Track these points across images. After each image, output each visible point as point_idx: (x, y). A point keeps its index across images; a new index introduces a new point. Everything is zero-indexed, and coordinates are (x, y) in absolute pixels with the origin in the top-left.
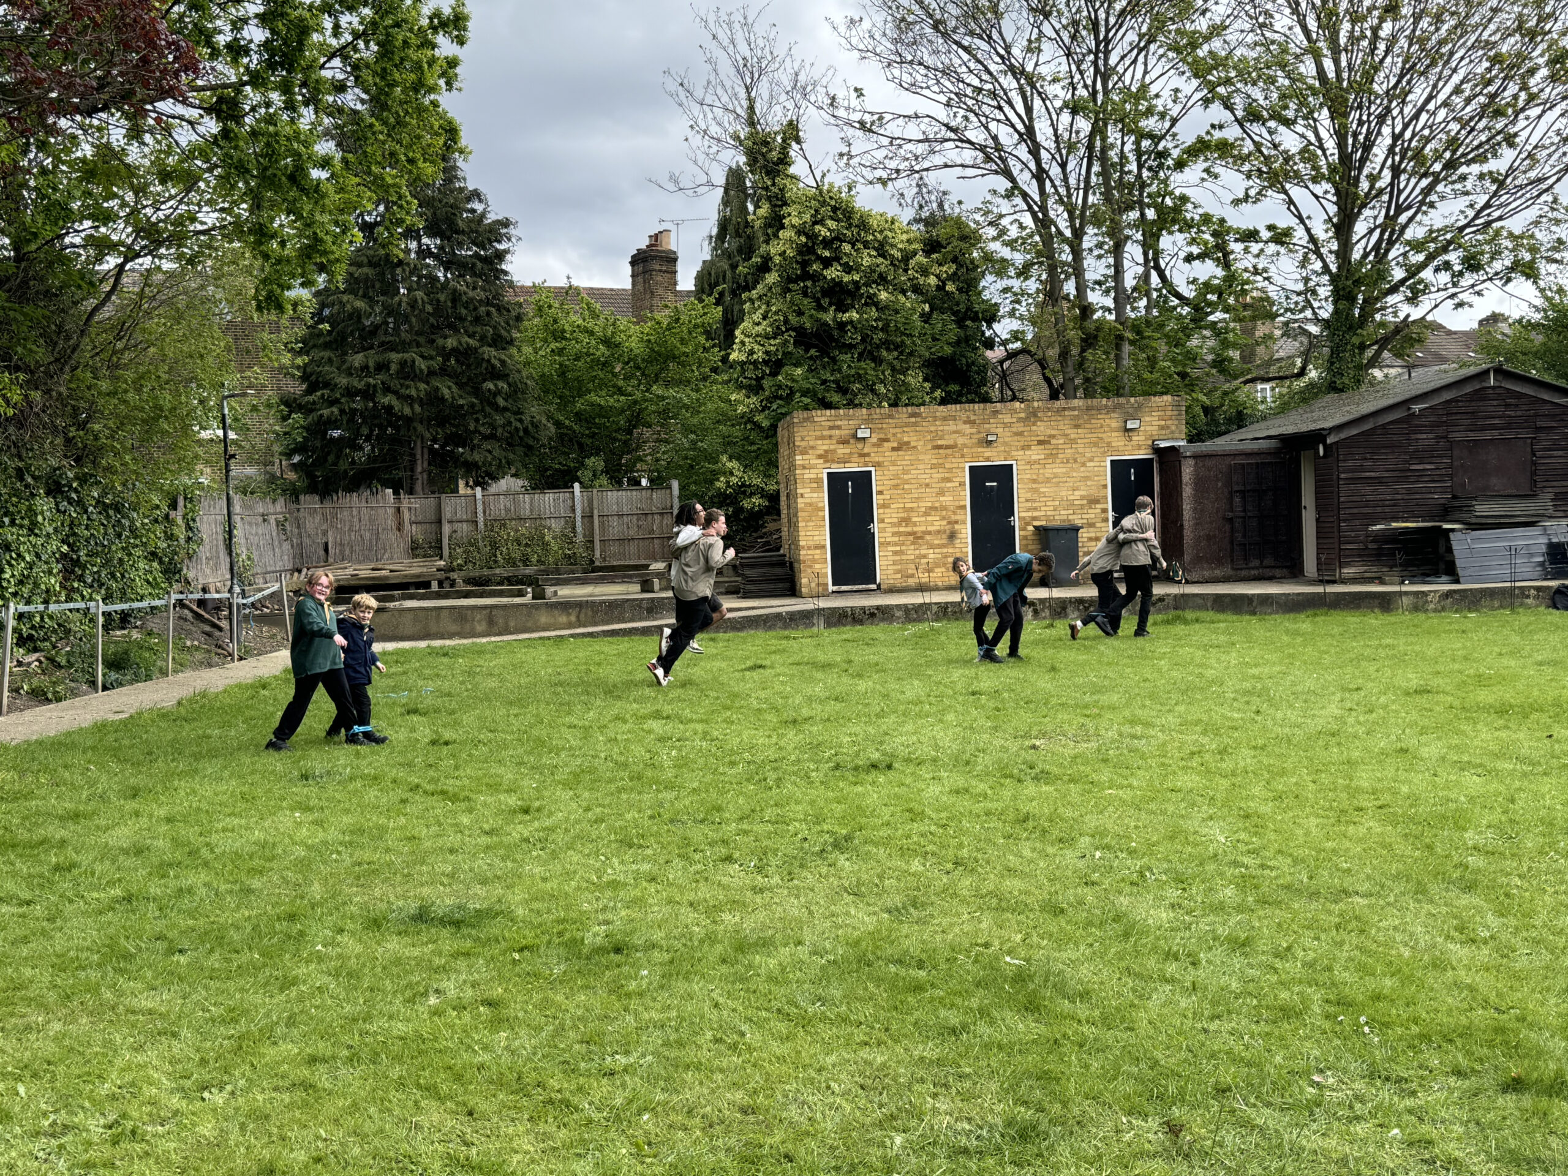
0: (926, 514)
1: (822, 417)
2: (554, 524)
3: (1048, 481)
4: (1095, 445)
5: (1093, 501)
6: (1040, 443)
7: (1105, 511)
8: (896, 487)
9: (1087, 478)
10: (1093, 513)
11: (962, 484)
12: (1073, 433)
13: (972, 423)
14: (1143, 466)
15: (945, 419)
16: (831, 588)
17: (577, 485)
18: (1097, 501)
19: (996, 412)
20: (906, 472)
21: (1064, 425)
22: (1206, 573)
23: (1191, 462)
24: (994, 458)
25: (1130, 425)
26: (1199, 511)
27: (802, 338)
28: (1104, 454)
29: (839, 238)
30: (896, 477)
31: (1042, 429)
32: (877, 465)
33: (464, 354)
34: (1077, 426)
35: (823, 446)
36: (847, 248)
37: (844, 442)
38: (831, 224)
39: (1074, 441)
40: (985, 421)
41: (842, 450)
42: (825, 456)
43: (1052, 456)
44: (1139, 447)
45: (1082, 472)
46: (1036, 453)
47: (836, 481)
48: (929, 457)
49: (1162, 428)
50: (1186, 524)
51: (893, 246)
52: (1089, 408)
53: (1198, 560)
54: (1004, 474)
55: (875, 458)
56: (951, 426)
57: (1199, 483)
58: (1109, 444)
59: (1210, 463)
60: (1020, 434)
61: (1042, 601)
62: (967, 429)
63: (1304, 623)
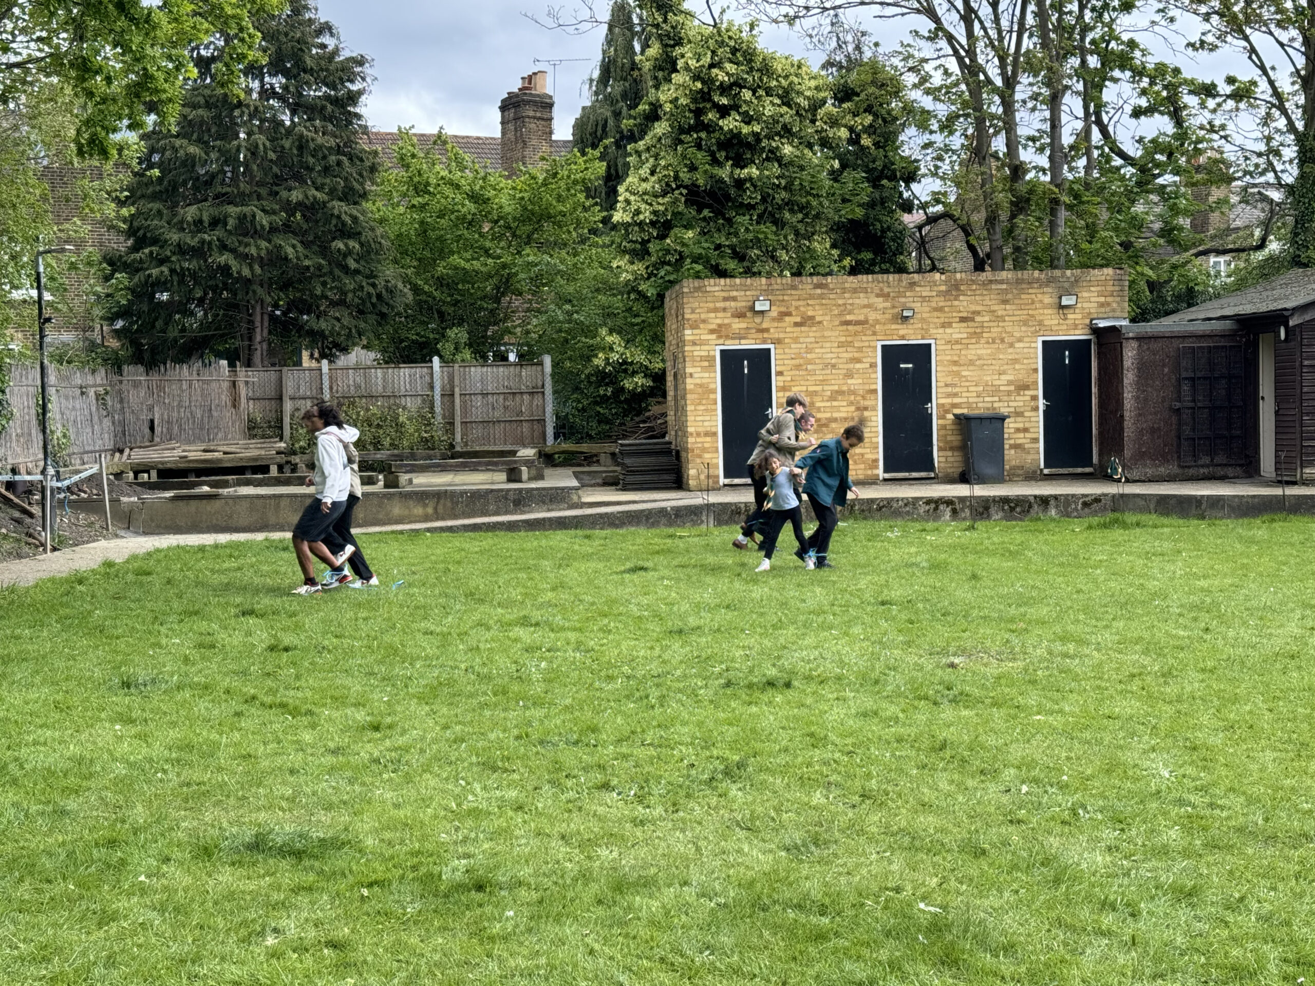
0: (832, 398)
1: (716, 286)
2: (409, 403)
3: (971, 363)
4: (1025, 323)
5: (1023, 387)
6: (963, 320)
7: (1034, 398)
8: (798, 367)
9: (1015, 361)
10: (1020, 401)
11: (873, 365)
12: (1000, 309)
13: (886, 296)
14: (1079, 348)
15: (855, 291)
16: (722, 481)
17: (436, 359)
18: (1026, 387)
19: (913, 284)
20: (809, 350)
21: (990, 300)
22: (1150, 472)
23: (1134, 344)
24: (911, 336)
25: (1065, 302)
26: (1142, 402)
27: (695, 197)
28: (1036, 334)
29: (739, 84)
30: (798, 356)
31: (964, 304)
32: (778, 342)
33: (310, 209)
34: (1005, 302)
35: (716, 320)
36: (747, 95)
37: (740, 315)
38: (729, 66)
39: (1001, 319)
40: (900, 294)
41: (738, 325)
42: (720, 331)
43: (977, 335)
44: (1076, 327)
45: (1010, 354)
46: (958, 332)
47: (730, 359)
48: (836, 334)
49: (1102, 305)
50: (1127, 414)
51: (799, 93)
52: (1019, 282)
53: (1140, 456)
54: (922, 354)
55: (773, 333)
56: (862, 300)
57: (1143, 368)
58: (1041, 323)
59: (1155, 346)
60: (940, 309)
61: (962, 499)
62: (880, 303)
63: (1259, 529)
